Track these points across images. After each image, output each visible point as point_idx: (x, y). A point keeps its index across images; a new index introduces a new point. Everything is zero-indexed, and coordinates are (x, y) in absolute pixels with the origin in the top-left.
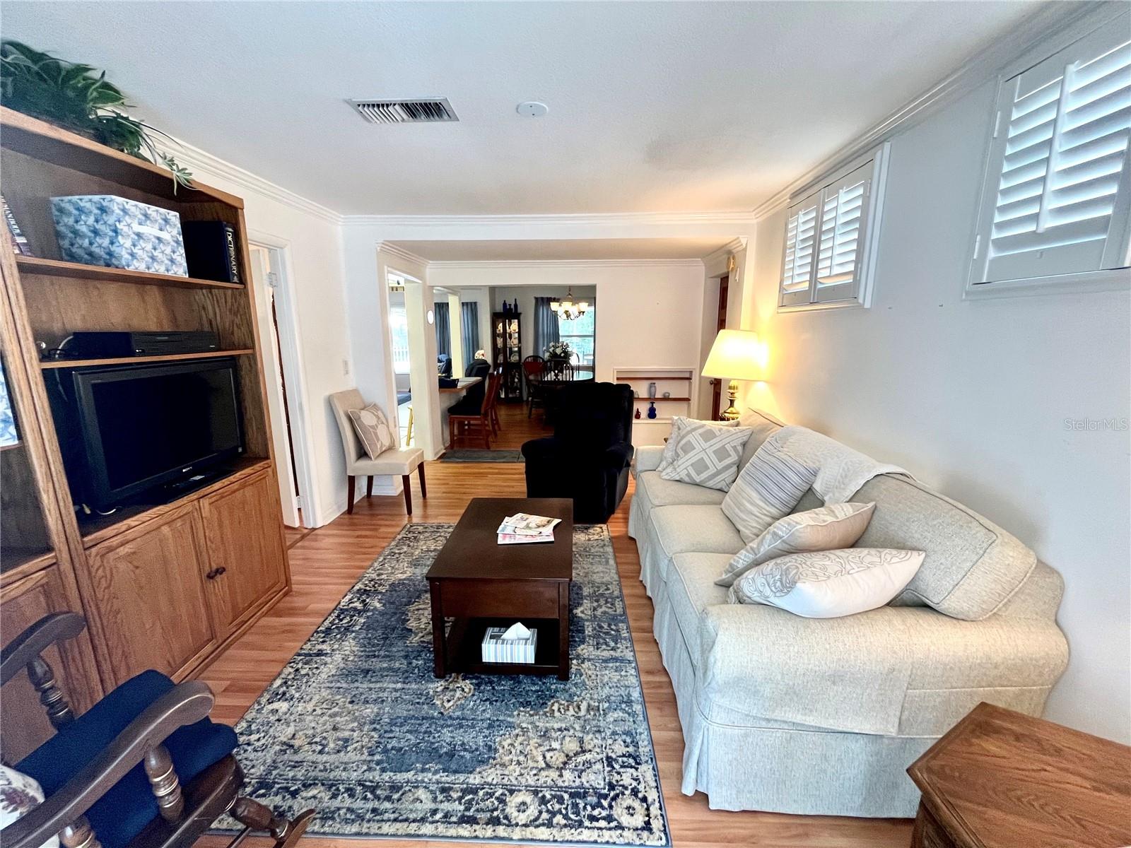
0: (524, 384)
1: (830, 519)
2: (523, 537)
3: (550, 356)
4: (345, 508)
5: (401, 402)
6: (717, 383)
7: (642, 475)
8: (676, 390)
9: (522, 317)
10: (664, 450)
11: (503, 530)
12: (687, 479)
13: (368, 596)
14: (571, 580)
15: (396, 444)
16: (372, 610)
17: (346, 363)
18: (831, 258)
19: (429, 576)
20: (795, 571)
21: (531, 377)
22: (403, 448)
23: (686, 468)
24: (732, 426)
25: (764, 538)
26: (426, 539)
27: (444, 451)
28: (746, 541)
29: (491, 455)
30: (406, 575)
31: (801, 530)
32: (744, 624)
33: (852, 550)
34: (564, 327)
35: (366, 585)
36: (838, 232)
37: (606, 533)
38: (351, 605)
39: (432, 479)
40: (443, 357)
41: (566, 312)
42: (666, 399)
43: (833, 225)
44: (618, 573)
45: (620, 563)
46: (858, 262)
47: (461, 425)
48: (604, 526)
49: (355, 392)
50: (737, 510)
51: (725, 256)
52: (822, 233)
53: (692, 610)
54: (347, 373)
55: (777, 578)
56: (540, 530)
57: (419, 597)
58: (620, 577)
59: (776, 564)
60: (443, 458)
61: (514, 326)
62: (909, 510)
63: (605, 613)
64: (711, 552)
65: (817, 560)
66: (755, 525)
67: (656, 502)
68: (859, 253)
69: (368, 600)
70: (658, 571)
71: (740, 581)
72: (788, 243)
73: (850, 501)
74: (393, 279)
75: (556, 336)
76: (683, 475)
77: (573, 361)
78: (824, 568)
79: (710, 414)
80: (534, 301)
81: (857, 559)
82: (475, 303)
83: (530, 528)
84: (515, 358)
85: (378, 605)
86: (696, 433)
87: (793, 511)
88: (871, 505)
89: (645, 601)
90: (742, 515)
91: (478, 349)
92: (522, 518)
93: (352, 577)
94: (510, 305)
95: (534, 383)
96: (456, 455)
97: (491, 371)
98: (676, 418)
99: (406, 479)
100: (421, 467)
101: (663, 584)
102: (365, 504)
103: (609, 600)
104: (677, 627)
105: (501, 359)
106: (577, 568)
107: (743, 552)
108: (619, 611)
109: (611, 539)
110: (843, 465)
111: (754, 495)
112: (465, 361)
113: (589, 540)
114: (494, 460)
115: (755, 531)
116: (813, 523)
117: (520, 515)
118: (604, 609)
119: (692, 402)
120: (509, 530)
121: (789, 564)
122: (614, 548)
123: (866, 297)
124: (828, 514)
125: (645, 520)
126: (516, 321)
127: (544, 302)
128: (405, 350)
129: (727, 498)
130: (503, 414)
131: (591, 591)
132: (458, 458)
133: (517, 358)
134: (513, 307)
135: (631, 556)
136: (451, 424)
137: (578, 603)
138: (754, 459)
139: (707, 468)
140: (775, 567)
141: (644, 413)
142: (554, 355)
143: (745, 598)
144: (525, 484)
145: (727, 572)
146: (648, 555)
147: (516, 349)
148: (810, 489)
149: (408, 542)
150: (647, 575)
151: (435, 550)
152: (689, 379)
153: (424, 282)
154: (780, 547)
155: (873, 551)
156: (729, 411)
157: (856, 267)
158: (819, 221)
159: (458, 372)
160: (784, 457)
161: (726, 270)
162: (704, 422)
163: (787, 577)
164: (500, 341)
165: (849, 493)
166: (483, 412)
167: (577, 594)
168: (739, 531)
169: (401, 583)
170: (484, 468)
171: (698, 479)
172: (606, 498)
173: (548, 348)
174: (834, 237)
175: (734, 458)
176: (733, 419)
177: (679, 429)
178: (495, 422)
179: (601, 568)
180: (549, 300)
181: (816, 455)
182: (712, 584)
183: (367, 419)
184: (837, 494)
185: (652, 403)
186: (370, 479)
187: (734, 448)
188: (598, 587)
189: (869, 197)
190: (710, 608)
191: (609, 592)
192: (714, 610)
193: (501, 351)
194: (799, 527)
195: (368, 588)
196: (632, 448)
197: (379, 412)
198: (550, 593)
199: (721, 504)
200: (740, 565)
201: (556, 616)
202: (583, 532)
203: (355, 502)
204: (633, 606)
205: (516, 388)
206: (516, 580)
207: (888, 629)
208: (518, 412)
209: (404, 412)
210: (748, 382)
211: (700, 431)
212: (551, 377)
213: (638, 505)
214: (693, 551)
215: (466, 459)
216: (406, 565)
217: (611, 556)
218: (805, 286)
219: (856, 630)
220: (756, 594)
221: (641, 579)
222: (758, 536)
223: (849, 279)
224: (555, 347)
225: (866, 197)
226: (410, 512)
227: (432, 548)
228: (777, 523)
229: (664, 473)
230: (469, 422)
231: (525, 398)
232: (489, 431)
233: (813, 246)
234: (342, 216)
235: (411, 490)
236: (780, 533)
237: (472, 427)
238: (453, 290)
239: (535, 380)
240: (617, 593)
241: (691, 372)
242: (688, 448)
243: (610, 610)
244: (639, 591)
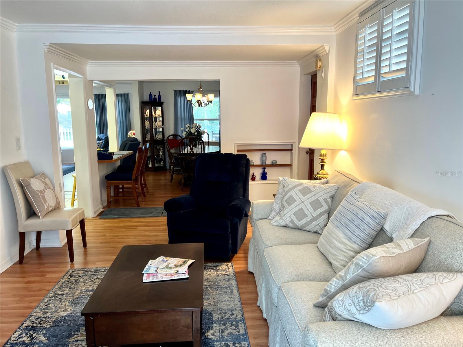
0: (167, 156)
1: (397, 251)
2: (164, 276)
3: (186, 135)
4: (17, 259)
5: (65, 172)
6: (311, 152)
7: (257, 222)
8: (281, 158)
9: (164, 105)
10: (273, 202)
11: (148, 270)
12: (291, 225)
13: (35, 331)
14: (202, 308)
15: (62, 204)
16: (38, 343)
17: (18, 140)
18: (390, 58)
19: (85, 312)
20: (373, 293)
21: (173, 151)
22: (68, 207)
23: (290, 216)
24: (323, 183)
25: (349, 268)
26: (85, 282)
27: (102, 210)
28: (336, 271)
29: (141, 211)
30: (67, 312)
31: (377, 260)
32: (337, 337)
33: (414, 274)
34: (198, 113)
35: (33, 322)
36: (394, 40)
37: (231, 269)
38: (20, 340)
39: (93, 232)
40: (102, 136)
41: (198, 101)
42: (274, 165)
43: (390, 35)
44: (240, 300)
45: (243, 293)
46: (408, 61)
47: (116, 188)
48: (229, 264)
49: (26, 163)
50: (328, 247)
51: (314, 60)
52: (382, 41)
53: (297, 328)
54: (19, 148)
55: (360, 299)
56: (178, 269)
57: (78, 330)
58: (242, 304)
59: (359, 288)
60: (101, 215)
61: (159, 112)
62: (454, 242)
63: (230, 334)
64: (311, 281)
65: (390, 284)
66: (342, 258)
67: (268, 243)
68: (409, 54)
69: (34, 335)
70: (271, 298)
71: (332, 303)
72: (359, 49)
73: (412, 237)
74: (58, 74)
75: (191, 119)
76: (288, 222)
77: (205, 138)
78: (395, 290)
79: (307, 175)
80: (173, 93)
81: (419, 281)
82: (128, 95)
83: (170, 268)
84: (159, 137)
85: (43, 339)
86: (297, 190)
87: (370, 246)
88: (427, 240)
89: (262, 323)
90: (332, 251)
91: (130, 130)
92: (163, 260)
93: (23, 316)
94: (155, 96)
95: (175, 155)
96: (112, 212)
97: (141, 146)
98: (281, 178)
99: (69, 233)
100: (82, 223)
101: (274, 308)
102: (35, 255)
103: (234, 323)
104: (286, 341)
105: (148, 137)
106: (208, 299)
107: (334, 279)
108: (242, 331)
109: (235, 273)
110: (405, 210)
111: (341, 235)
112: (120, 139)
113: (218, 275)
114: (143, 215)
115: (343, 263)
116: (385, 255)
117: (161, 258)
118: (230, 330)
119: (293, 167)
120: (152, 271)
121: (369, 288)
122: (237, 281)
123: (416, 87)
124: (396, 248)
125: (260, 258)
126: (160, 108)
127: (181, 93)
128: (68, 131)
129: (321, 238)
130: (150, 179)
131: (220, 316)
132: (113, 215)
133: (162, 136)
134: (157, 97)
135: (251, 287)
136: (108, 187)
137: (209, 327)
138: (339, 208)
139: (305, 216)
140: (358, 290)
141: (258, 176)
142: (190, 134)
143: (338, 316)
144: (167, 233)
145: (323, 295)
146: (263, 285)
147: (161, 130)
148: (382, 230)
149: (70, 285)
150: (262, 301)
151: (92, 290)
152: (291, 150)
153: (85, 77)
154: (362, 274)
155: (430, 275)
156: (320, 172)
157: (407, 65)
158: (380, 32)
159: (114, 147)
160: (361, 205)
161: (315, 69)
162: (302, 181)
163: (368, 298)
164: (147, 123)
165: (410, 231)
166: (134, 177)
167: (209, 319)
168: (331, 263)
169: (63, 319)
170: (134, 222)
171: (299, 224)
172: (230, 242)
173: (185, 128)
174: (391, 44)
175: (325, 207)
176: (324, 179)
177: (284, 186)
178: (144, 186)
179: (227, 298)
180: (185, 92)
181: (385, 204)
182: (313, 306)
183: (36, 185)
184: (402, 232)
185: (264, 168)
186: (39, 234)
187: (325, 200)
188: (225, 313)
189: (414, 15)
190: (310, 326)
191: (233, 316)
192: (313, 327)
193: (149, 131)
194: (375, 258)
195: (35, 325)
196: (249, 202)
197: (47, 180)
198: (185, 320)
199: (317, 243)
200: (333, 290)
201: (190, 339)
202: (213, 269)
203: (25, 254)
204: (254, 327)
205: (161, 160)
206: (157, 311)
207: (443, 333)
208: (162, 178)
209: (69, 181)
210: (334, 151)
211: (300, 188)
212: (187, 150)
213: (255, 248)
214: (297, 281)
215: (121, 216)
216: (68, 304)
217: (235, 288)
218: (372, 80)
219: (420, 336)
220: (345, 312)
221: (258, 304)
222: (344, 266)
223: (403, 74)
224: (190, 128)
225: (411, 15)
226: (72, 260)
227: (91, 288)
228: (358, 256)
229: (273, 221)
230: (123, 186)
231: (168, 167)
232: (139, 193)
233: (377, 50)
234: (17, 24)
235: (74, 241)
236: (361, 263)
237: (125, 190)
238: (110, 83)
239: (175, 153)
240: (239, 317)
241: (292, 145)
242: (291, 201)
243: (234, 332)
244: (257, 315)
